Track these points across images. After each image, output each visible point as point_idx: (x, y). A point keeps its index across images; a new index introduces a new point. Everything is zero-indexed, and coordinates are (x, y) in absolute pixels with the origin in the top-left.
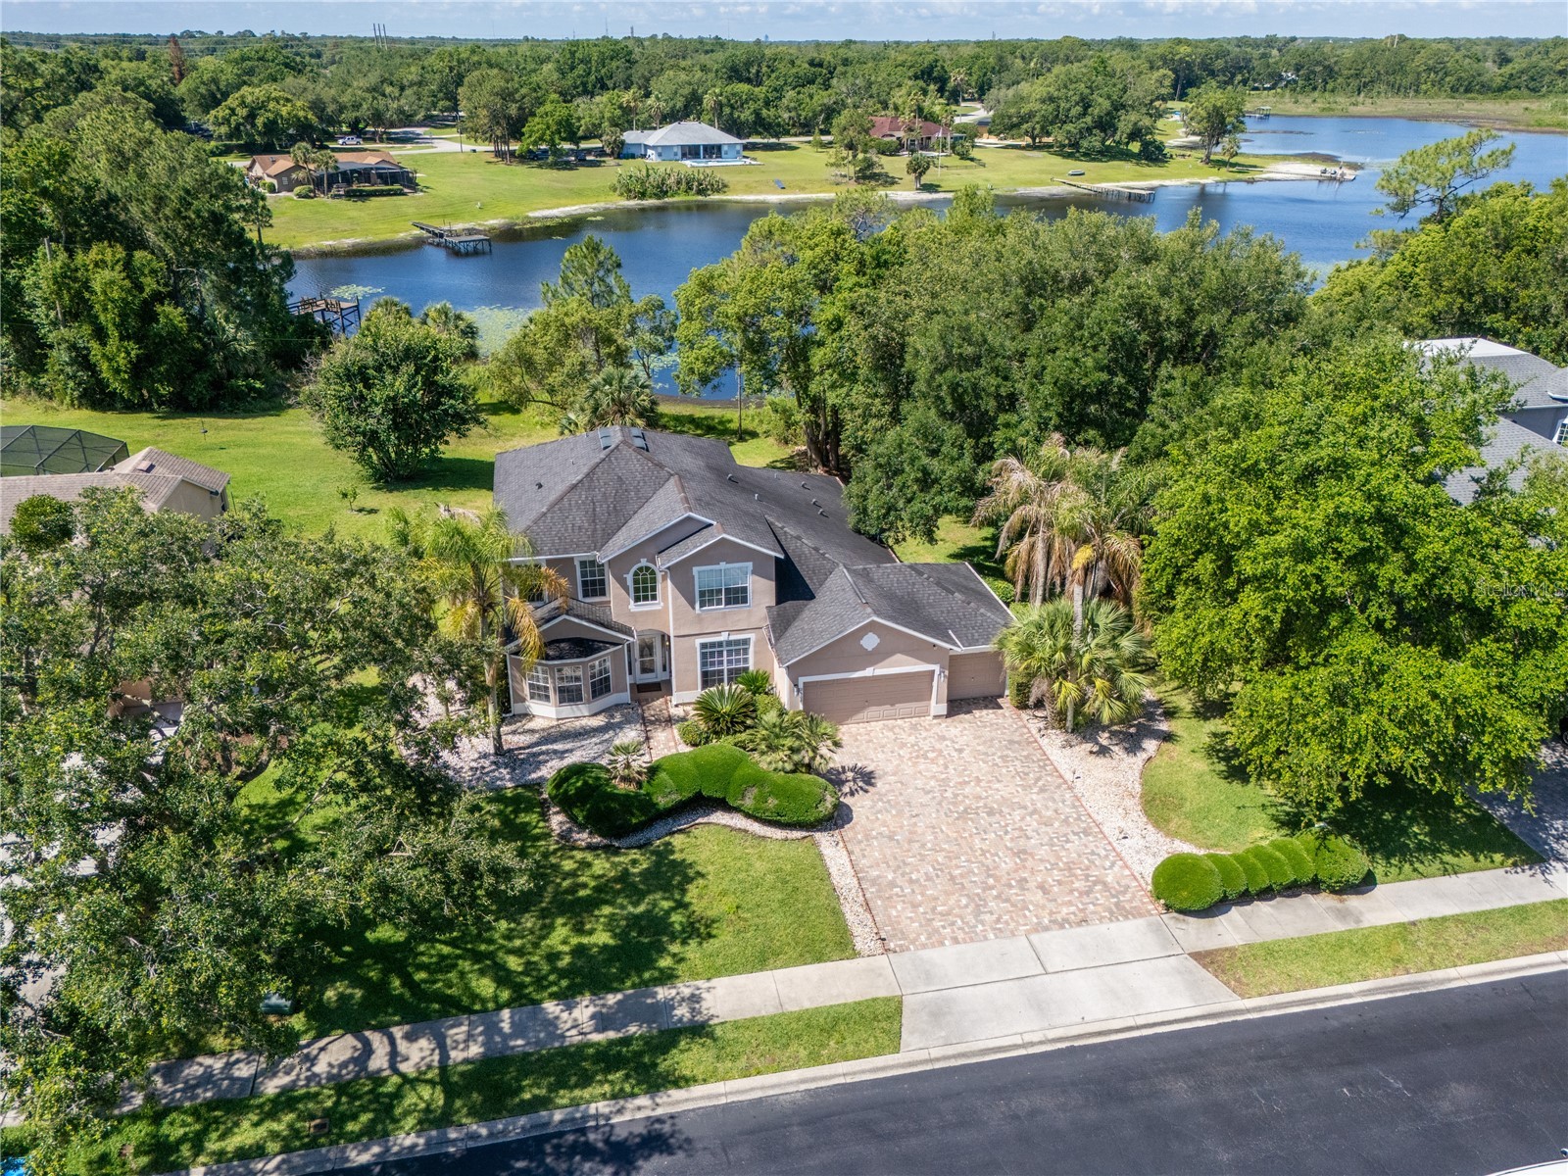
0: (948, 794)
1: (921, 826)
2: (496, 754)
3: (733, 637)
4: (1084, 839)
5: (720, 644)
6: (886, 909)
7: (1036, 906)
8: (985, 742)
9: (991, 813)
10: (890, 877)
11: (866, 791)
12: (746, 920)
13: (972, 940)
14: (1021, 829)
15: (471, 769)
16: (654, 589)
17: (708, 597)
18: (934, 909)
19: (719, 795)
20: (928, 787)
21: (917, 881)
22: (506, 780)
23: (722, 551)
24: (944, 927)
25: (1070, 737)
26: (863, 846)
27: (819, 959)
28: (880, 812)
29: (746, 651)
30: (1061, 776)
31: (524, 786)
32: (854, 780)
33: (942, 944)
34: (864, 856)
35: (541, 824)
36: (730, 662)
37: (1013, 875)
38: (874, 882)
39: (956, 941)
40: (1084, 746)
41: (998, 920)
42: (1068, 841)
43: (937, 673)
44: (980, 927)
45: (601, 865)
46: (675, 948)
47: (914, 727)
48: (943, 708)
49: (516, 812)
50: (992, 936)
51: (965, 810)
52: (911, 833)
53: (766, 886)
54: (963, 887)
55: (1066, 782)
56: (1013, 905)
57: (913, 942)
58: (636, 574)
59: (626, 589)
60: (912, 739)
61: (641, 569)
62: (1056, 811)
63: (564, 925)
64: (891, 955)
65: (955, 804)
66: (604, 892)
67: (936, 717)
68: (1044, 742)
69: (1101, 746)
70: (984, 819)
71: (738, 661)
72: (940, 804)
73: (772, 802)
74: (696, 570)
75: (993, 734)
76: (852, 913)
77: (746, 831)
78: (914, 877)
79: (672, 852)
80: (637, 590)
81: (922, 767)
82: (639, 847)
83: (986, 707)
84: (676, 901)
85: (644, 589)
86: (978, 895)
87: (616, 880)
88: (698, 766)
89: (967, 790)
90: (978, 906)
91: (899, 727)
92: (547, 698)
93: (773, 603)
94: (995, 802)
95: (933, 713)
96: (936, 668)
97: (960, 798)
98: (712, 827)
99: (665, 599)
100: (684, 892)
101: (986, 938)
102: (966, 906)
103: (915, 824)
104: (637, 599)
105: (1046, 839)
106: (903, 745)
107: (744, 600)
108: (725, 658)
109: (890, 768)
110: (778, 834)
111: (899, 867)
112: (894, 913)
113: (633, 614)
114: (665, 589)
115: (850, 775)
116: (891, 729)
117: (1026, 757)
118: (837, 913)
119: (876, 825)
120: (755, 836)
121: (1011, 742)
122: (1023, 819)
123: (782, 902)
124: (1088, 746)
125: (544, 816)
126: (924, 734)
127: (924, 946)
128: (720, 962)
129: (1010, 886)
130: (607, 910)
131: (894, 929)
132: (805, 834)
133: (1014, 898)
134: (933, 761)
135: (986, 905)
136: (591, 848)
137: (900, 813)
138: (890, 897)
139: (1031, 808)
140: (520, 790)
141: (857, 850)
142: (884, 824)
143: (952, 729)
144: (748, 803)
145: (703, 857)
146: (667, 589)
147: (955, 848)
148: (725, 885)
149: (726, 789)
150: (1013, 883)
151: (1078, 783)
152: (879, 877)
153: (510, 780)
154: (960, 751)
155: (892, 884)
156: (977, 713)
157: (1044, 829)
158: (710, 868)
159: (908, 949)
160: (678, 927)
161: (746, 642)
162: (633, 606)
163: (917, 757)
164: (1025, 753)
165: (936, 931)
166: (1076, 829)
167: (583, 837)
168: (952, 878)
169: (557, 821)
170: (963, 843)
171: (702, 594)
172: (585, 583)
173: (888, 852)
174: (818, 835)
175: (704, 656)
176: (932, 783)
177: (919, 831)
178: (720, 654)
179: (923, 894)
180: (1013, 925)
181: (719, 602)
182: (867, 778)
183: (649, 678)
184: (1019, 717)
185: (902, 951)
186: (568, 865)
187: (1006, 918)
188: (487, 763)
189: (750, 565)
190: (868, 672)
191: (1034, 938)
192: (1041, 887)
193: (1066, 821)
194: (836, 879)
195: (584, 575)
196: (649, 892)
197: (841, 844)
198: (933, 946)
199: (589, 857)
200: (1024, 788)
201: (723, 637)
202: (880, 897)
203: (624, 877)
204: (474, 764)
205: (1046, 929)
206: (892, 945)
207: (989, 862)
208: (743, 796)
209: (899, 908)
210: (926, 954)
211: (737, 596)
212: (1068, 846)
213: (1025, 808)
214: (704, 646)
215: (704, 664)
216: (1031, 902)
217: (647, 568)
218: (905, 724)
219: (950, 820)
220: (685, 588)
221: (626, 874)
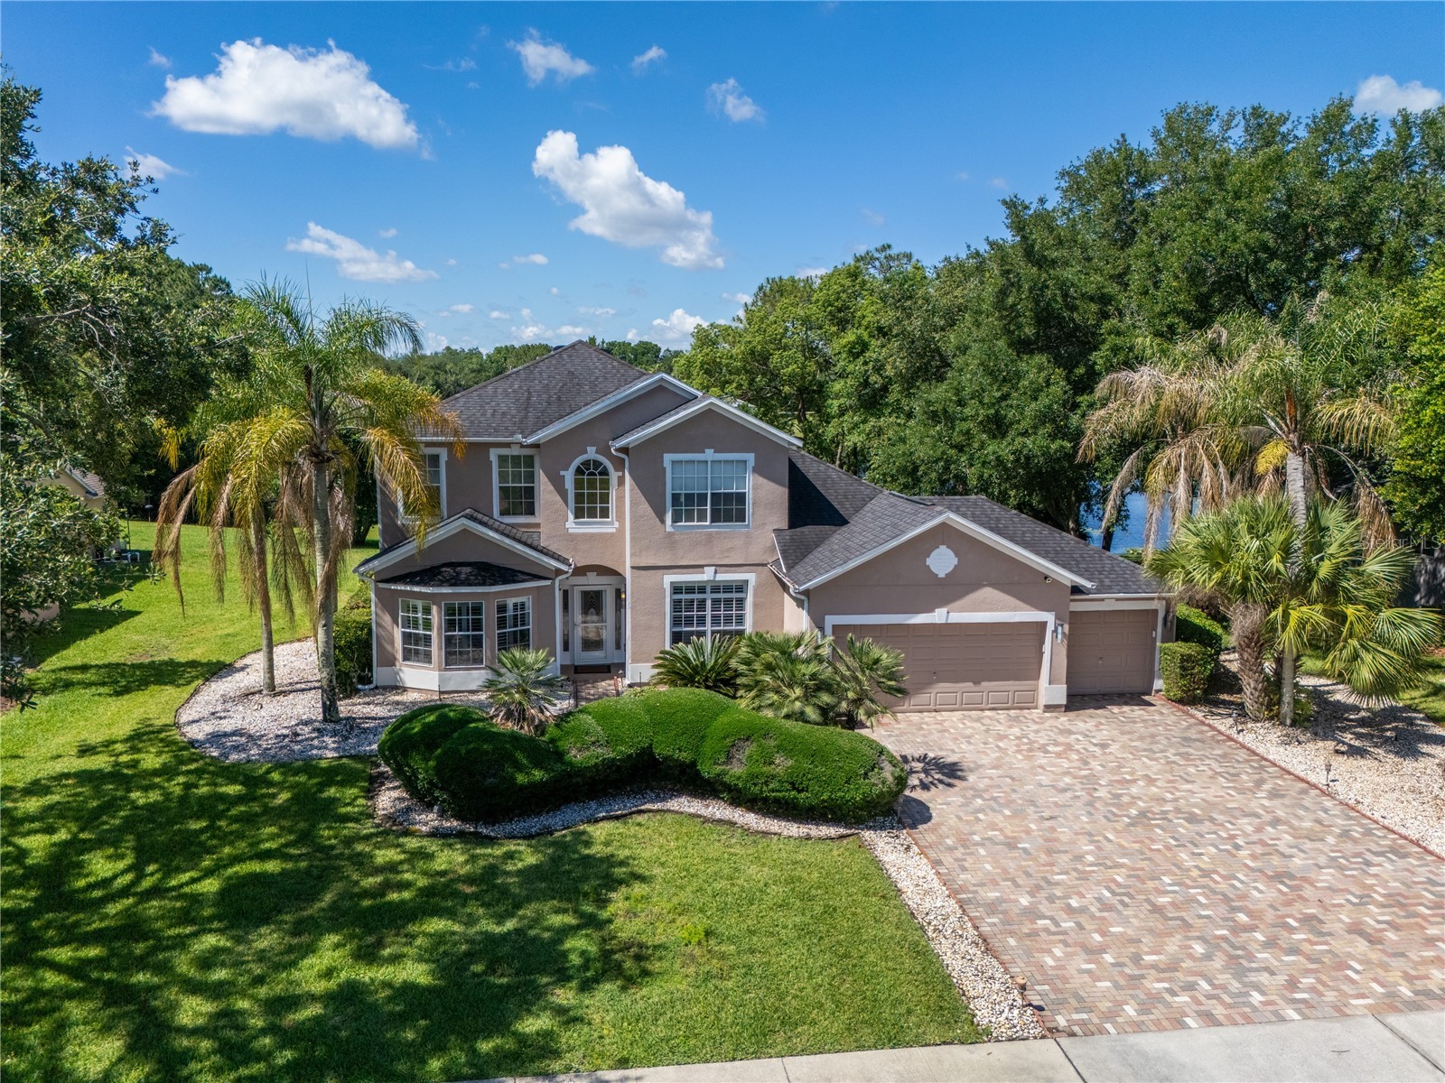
0: (1102, 793)
1: (1064, 833)
2: (325, 720)
3: (724, 577)
4: (1401, 863)
5: (702, 590)
6: (1029, 953)
7: (1366, 962)
8: (1141, 738)
9: (1192, 819)
10: (1025, 901)
11: (950, 785)
12: (723, 957)
13: (1248, 1020)
14: (1262, 843)
15: (277, 736)
16: (605, 499)
17: (686, 505)
18: (1137, 959)
19: (685, 756)
20: (1062, 785)
21: (1083, 910)
22: (328, 751)
23: (709, 429)
24: (1173, 993)
25: (1290, 731)
26: (959, 853)
27: (895, 1040)
28: (980, 810)
29: (741, 602)
30: (1302, 780)
31: (351, 757)
32: (926, 771)
33: (1179, 1024)
34: (964, 869)
35: (361, 801)
36: (716, 620)
37: (1284, 911)
38: (992, 907)
39: (1209, 1019)
40: (1320, 744)
41: (1292, 984)
42: (1368, 863)
43: (1050, 627)
44: (1256, 998)
45: (451, 859)
46: (564, 996)
47: (1016, 719)
48: (1059, 694)
49: (322, 786)
50: (1291, 1014)
51: (1143, 814)
52: (1047, 840)
53: (769, 901)
54: (1186, 926)
55: (1315, 786)
56: (1309, 959)
57: (1110, 1016)
58: (579, 471)
59: (563, 493)
60: (1016, 731)
61: (586, 463)
62: (1319, 821)
63: (337, 946)
64: (1064, 1041)
65: (1119, 806)
66: (439, 897)
67: (1048, 708)
68: (1246, 738)
69: (1350, 746)
70: (1184, 828)
71: (728, 620)
72: (1090, 804)
73: (782, 764)
74: (668, 458)
75: (1152, 730)
76: (956, 956)
77: (732, 824)
78: (1074, 903)
79: (588, 844)
80: (579, 498)
81: (1043, 761)
82: (528, 837)
83: (1126, 703)
84: (582, 915)
85: (591, 501)
86: (1224, 938)
87: (470, 879)
88: (650, 709)
89: (1134, 790)
90: (1231, 957)
91: (990, 718)
92: (427, 657)
93: (784, 524)
94: (1196, 805)
95: (1043, 700)
96: (1049, 618)
97: (1126, 799)
98: (669, 817)
99: (620, 517)
100: (603, 903)
101: (1282, 1019)
102: (1208, 957)
103: (1053, 829)
104: (579, 514)
105: (1322, 860)
106: (1001, 737)
107: (741, 517)
108: (709, 613)
109: (985, 761)
110: (794, 829)
111: (1038, 888)
112: (1050, 962)
113: (574, 537)
114: (621, 498)
115: (918, 766)
116: (978, 720)
117: (1224, 756)
118: (923, 953)
119: (978, 827)
120: (747, 831)
121: (1185, 739)
122: (1259, 830)
123: (803, 931)
124: (1331, 744)
125: (370, 793)
126: (1035, 727)
127: (1139, 1027)
128: (660, 1031)
129: (1291, 930)
130: (437, 925)
131: (1056, 990)
132: (842, 831)
133: (1306, 947)
134: (1059, 755)
135: (1251, 957)
136: (435, 834)
137: (1018, 814)
138: (1034, 934)
139: (1267, 817)
140: (344, 760)
141: (947, 859)
142: (993, 827)
143: (1081, 725)
144: (736, 771)
145: (646, 854)
146: (625, 493)
147: (1145, 864)
148: (686, 896)
149: (697, 749)
150: (1294, 924)
151: (1339, 787)
152: (1001, 900)
153: (335, 749)
154: (1103, 746)
155: (1032, 913)
156: (1116, 709)
157: (1308, 845)
158: (657, 871)
159: (1102, 1031)
160: (575, 959)
161: (741, 587)
162: (572, 525)
163: (1030, 750)
164: (1219, 752)
165: (1156, 998)
166: (1374, 848)
167: (428, 820)
168: (1157, 909)
169: (388, 799)
170: (1158, 858)
171: (675, 498)
172: (504, 492)
173: (1012, 866)
174: (868, 835)
175: (676, 605)
176: (1067, 780)
177: (1064, 838)
178: (702, 604)
179: (1103, 934)
180: (1330, 996)
181: (702, 517)
182: (951, 772)
183: (596, 657)
184: (1187, 713)
185: (1088, 1034)
186: (384, 856)
187: (1308, 981)
188: (307, 729)
189: (750, 457)
190: (938, 616)
191: (1392, 1019)
192: (1356, 929)
193: (1345, 834)
194: (912, 897)
195: (503, 477)
196: (528, 899)
197: (915, 849)
198: (1161, 1029)
199: (432, 846)
200: (1241, 791)
201: (707, 575)
202: (1012, 933)
203: (487, 878)
204: (285, 732)
205: (1415, 1007)
206: (1061, 1021)
207: (1223, 887)
208: (729, 758)
209: (1058, 952)
210: (1151, 1042)
211: (729, 508)
212: (1373, 870)
213: (1257, 816)
214: (677, 589)
215: (676, 621)
216: (1351, 956)
217: (597, 464)
218: (1002, 715)
219: (1119, 826)
220: (651, 489)
221: (492, 871)
